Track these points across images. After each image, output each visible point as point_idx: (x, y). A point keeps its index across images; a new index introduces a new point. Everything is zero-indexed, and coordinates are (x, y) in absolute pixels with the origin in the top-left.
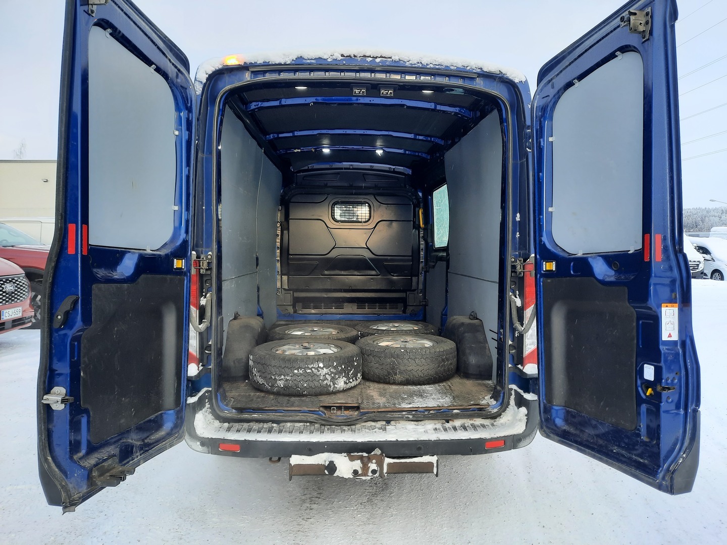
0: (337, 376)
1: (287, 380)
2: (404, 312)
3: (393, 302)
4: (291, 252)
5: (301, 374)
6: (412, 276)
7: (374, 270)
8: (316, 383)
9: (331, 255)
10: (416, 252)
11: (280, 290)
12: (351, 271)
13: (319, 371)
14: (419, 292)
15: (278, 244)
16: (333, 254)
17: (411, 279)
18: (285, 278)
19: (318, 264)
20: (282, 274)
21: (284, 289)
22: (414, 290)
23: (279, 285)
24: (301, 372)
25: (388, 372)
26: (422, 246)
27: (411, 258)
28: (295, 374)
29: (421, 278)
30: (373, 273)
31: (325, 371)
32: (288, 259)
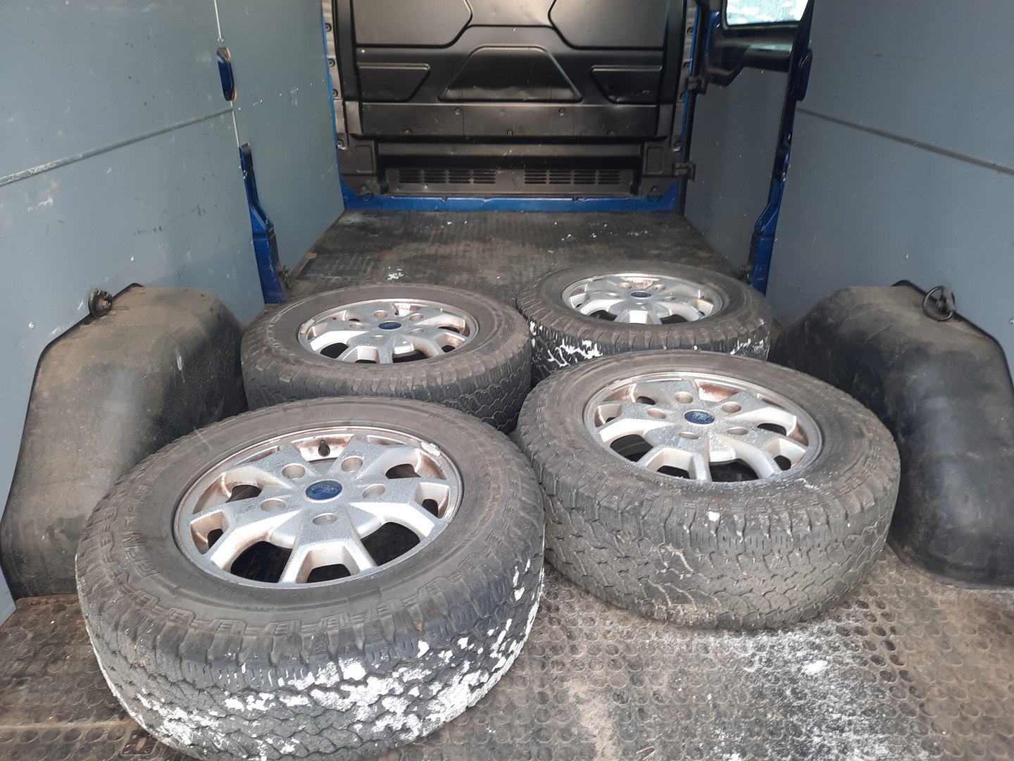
0: (435, 687)
1: (199, 727)
2: (634, 191)
3: (609, 168)
4: (360, 40)
5: (261, 715)
6: (659, 102)
7: (566, 86)
8: (338, 738)
9: (461, 47)
10: (674, 37)
11: (344, 139)
12: (512, 89)
13: (344, 695)
14: (673, 141)
15: (328, 17)
16: (466, 45)
17: (658, 110)
18: (353, 107)
19: (428, 73)
20: (346, 98)
21: (354, 136)
22: (663, 138)
23: (340, 124)
24: (260, 705)
25: (648, 588)
26: (691, 21)
27: (660, 54)
28: (229, 714)
29: (681, 106)
30: (566, 94)
31: (377, 686)
32: (355, 57)
